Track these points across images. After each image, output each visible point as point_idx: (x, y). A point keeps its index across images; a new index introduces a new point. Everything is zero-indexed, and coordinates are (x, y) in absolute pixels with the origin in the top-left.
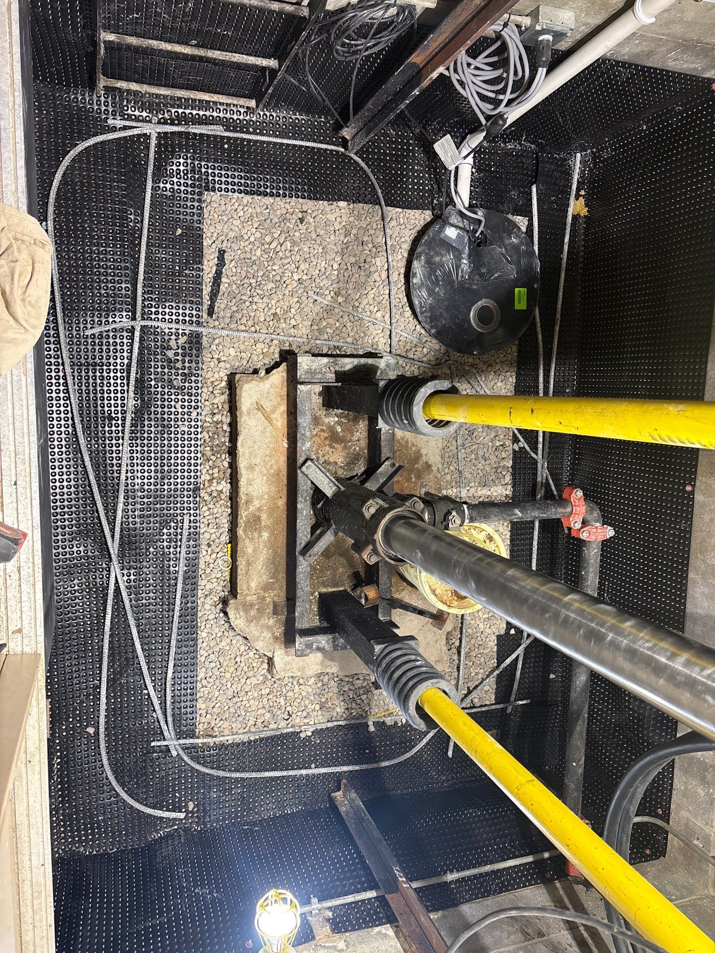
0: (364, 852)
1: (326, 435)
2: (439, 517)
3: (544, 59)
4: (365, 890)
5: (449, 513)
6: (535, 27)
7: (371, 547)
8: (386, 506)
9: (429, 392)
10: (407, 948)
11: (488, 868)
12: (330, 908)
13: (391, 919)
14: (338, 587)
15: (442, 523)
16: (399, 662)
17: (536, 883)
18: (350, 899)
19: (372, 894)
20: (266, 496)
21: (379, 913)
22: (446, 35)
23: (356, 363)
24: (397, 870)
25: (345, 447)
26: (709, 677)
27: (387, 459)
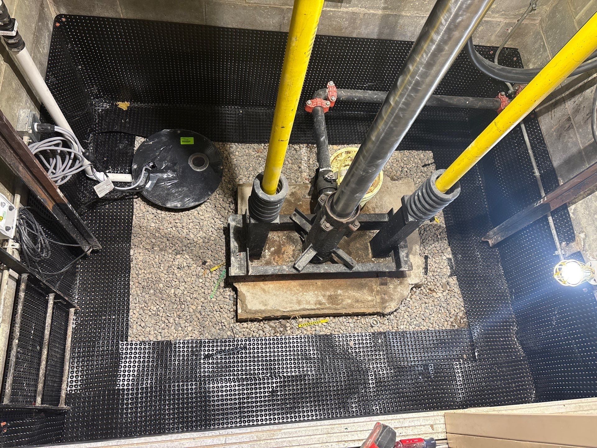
0: (525, 225)
1: (277, 257)
2: (329, 185)
3: (49, 128)
4: (548, 223)
5: (326, 180)
6: (30, 133)
7: (350, 226)
8: (325, 217)
9: (261, 191)
10: (581, 197)
11: (530, 152)
12: (560, 244)
13: (565, 207)
14: (368, 246)
15: (332, 183)
16: (419, 206)
17: (538, 123)
18: (554, 232)
19: (550, 219)
20: (316, 292)
21: (561, 214)
22: (38, 188)
23: (233, 240)
24: (536, 204)
25: (284, 245)
26: (446, 21)
27: (291, 218)
